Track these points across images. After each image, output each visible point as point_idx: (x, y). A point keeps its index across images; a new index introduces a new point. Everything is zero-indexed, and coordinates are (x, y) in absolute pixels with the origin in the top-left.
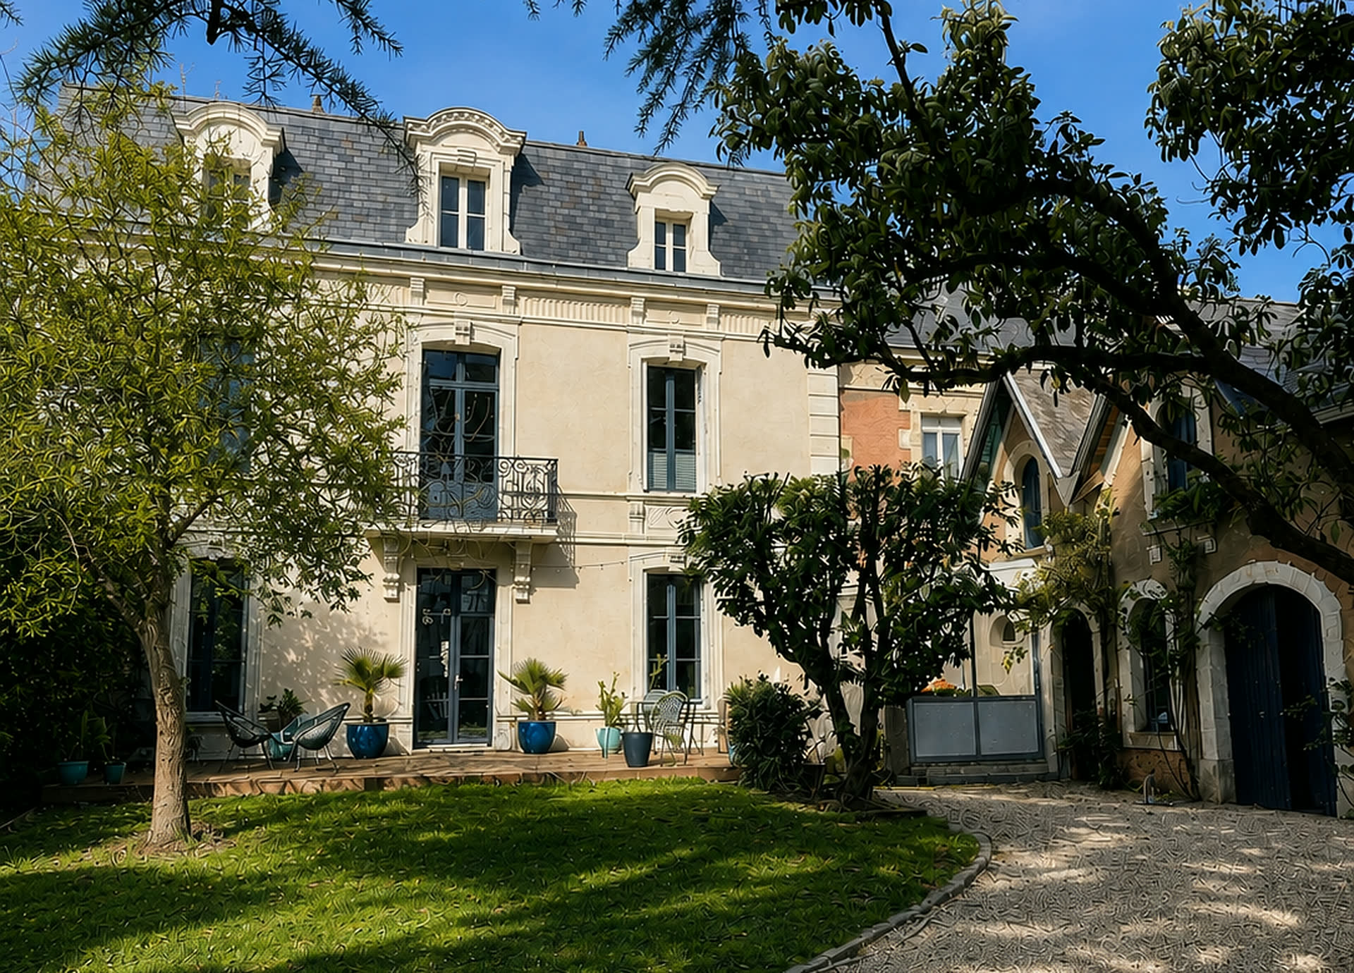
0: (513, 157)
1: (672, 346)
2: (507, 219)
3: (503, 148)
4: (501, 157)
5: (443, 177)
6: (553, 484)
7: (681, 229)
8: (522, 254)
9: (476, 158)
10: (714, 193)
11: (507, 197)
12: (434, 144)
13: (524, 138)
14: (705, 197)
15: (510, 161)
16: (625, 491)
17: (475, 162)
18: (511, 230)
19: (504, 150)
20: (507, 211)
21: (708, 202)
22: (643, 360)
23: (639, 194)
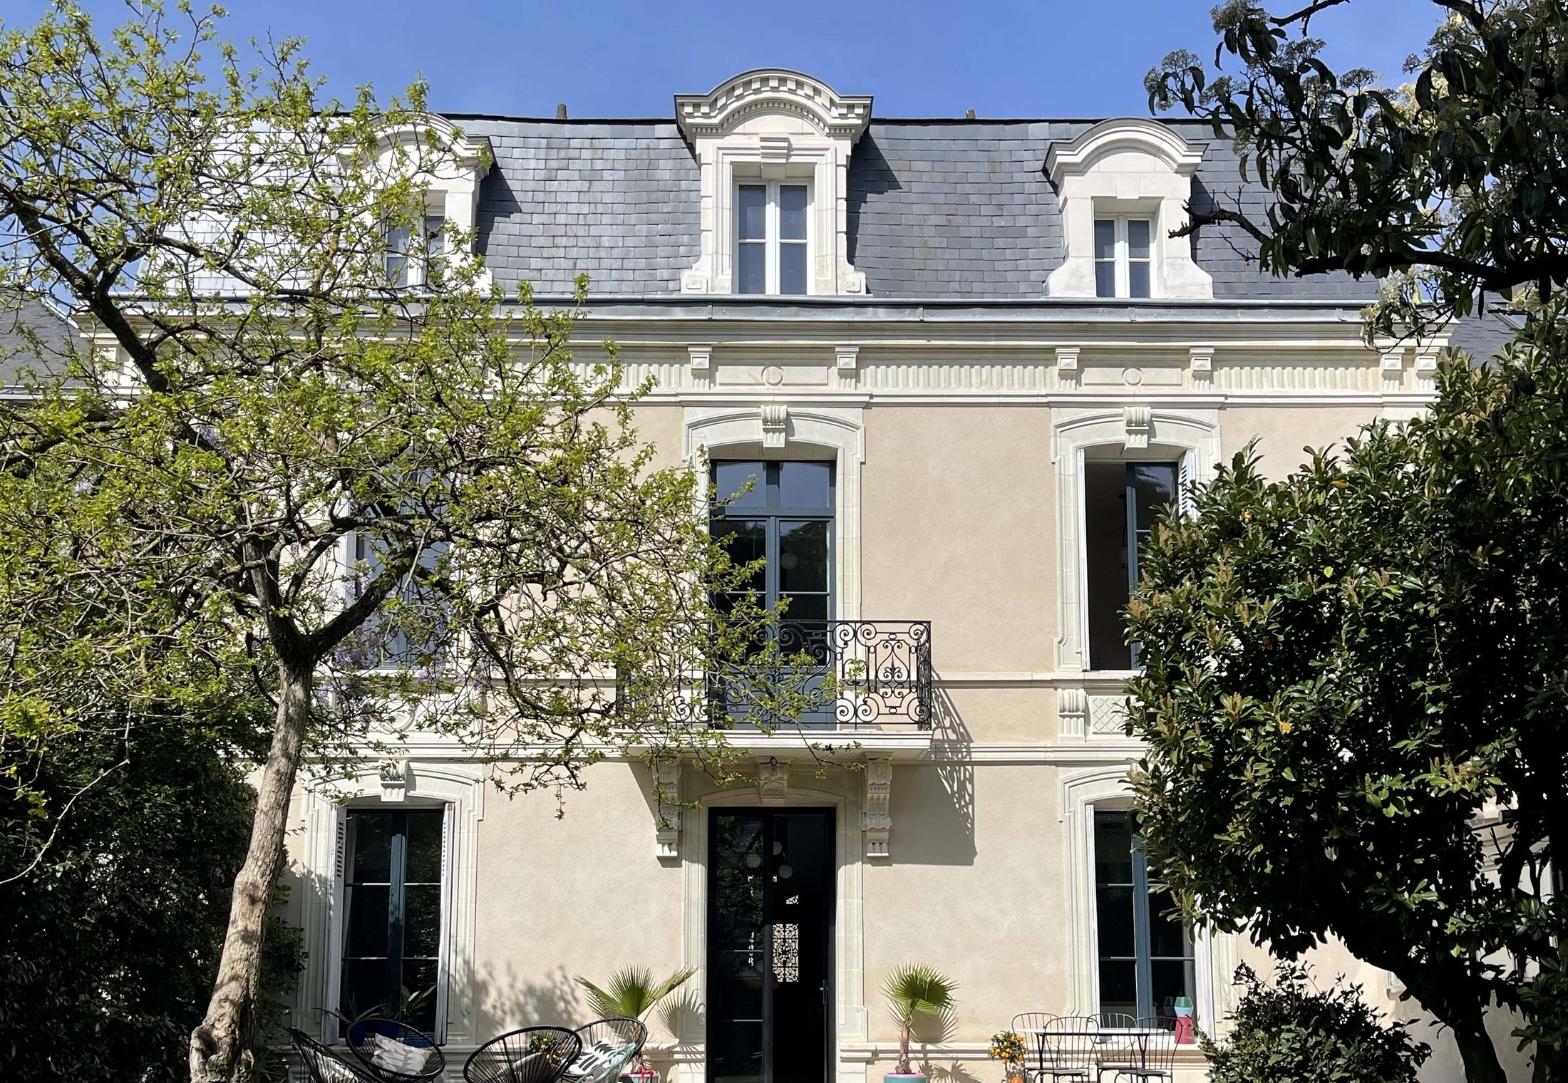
0: (849, 142)
1: (1129, 423)
2: (843, 239)
3: (832, 127)
4: (831, 142)
5: (741, 187)
6: (925, 662)
7: (1140, 231)
8: (868, 291)
9: (789, 148)
10: (1198, 160)
11: (843, 205)
12: (723, 136)
13: (868, 108)
14: (1182, 169)
15: (845, 148)
16: (1051, 670)
17: (788, 156)
18: (851, 258)
19: (836, 131)
20: (843, 226)
21: (1188, 180)
22: (1078, 449)
23: (1067, 178)
